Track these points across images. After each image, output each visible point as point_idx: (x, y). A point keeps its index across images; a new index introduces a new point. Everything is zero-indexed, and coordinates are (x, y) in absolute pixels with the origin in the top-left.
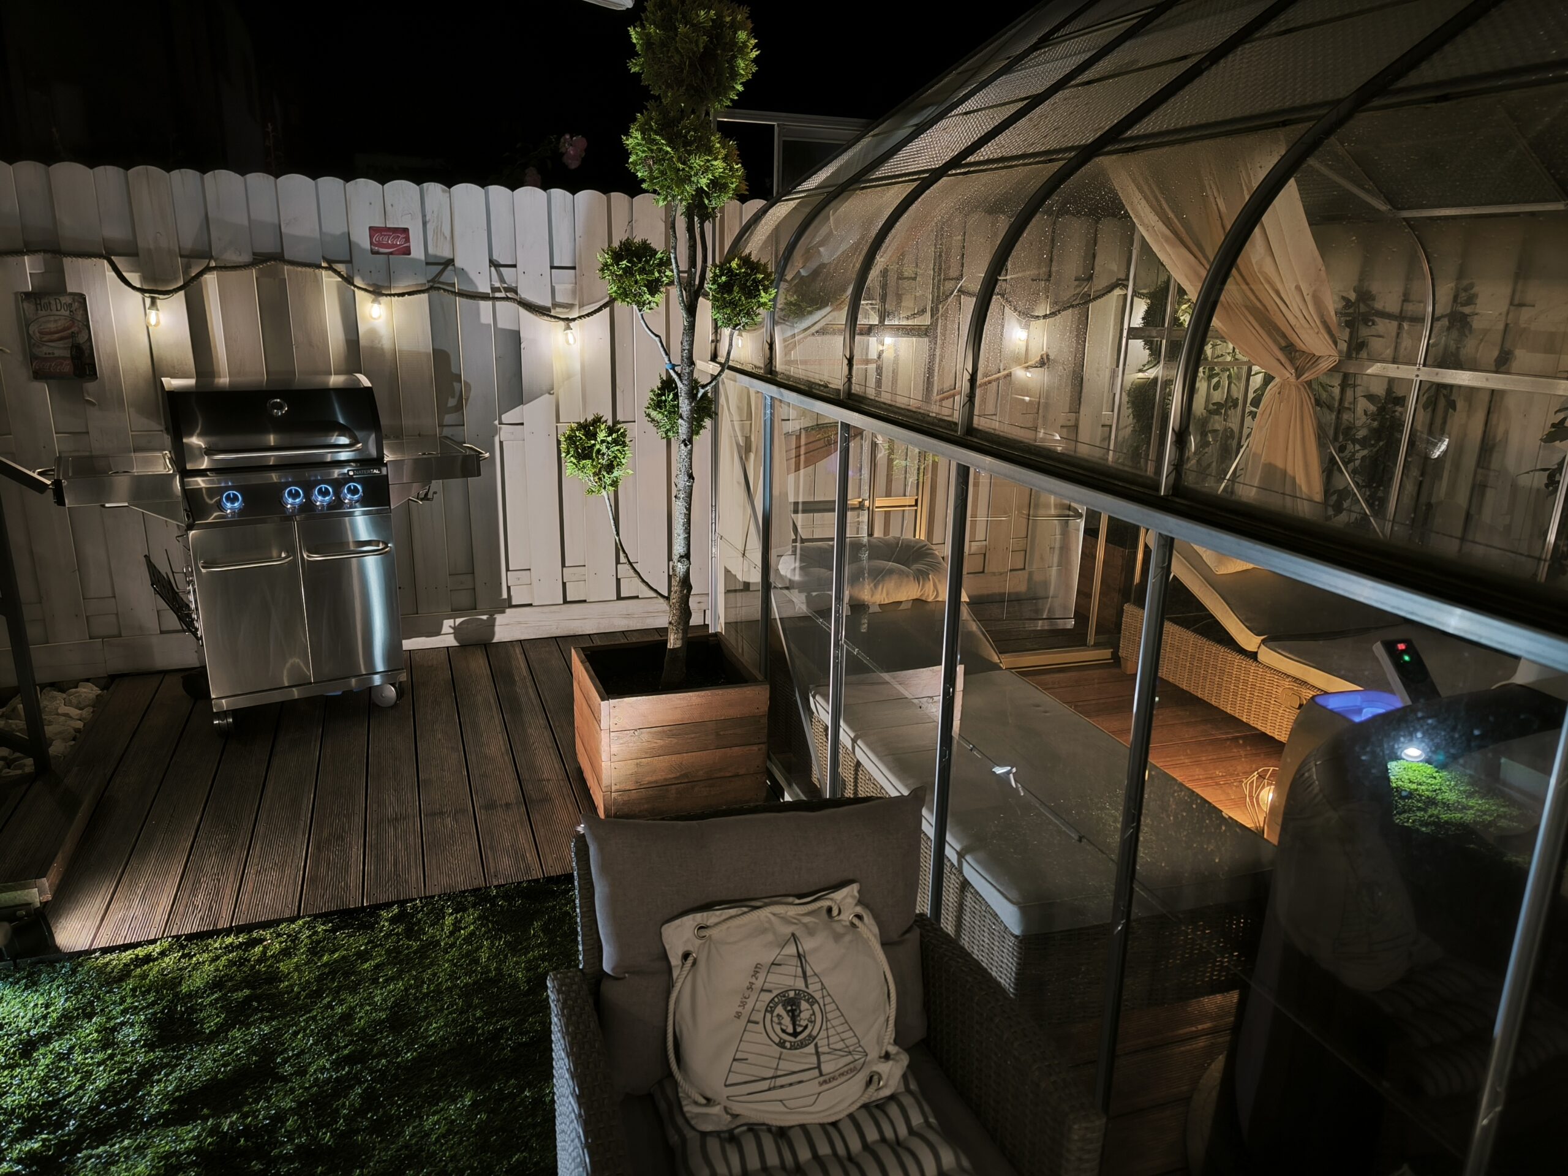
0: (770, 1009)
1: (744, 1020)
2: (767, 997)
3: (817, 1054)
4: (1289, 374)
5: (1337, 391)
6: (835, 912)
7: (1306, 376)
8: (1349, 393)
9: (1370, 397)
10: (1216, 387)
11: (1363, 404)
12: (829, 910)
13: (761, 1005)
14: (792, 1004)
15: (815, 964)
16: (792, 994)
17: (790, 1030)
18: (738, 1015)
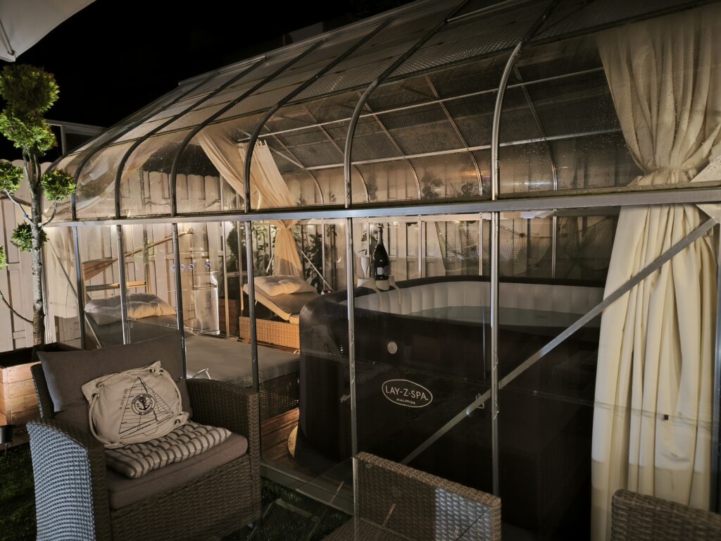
0: (134, 402)
1: (123, 409)
2: (132, 399)
3: (155, 414)
4: (283, 226)
5: (300, 235)
6: (153, 371)
7: (289, 227)
8: (304, 235)
9: (311, 236)
10: (260, 239)
11: (309, 238)
12: (151, 371)
13: (130, 402)
14: (142, 399)
15: (149, 385)
16: (142, 396)
17: (143, 408)
18: (121, 408)
